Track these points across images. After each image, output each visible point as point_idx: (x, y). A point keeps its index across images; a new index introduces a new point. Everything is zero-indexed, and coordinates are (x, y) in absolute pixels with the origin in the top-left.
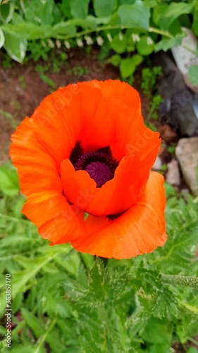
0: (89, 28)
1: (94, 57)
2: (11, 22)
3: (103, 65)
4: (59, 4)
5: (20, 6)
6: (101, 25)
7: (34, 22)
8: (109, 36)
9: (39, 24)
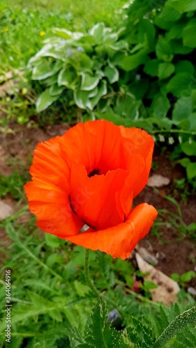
0: (164, 129)
1: (167, 156)
2: (104, 113)
3: (173, 164)
4: (147, 108)
5: (115, 103)
6: (174, 127)
7: (121, 116)
8: (180, 139)
9: (124, 117)
